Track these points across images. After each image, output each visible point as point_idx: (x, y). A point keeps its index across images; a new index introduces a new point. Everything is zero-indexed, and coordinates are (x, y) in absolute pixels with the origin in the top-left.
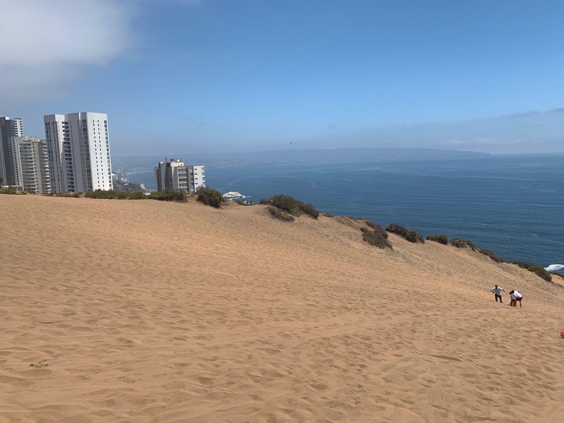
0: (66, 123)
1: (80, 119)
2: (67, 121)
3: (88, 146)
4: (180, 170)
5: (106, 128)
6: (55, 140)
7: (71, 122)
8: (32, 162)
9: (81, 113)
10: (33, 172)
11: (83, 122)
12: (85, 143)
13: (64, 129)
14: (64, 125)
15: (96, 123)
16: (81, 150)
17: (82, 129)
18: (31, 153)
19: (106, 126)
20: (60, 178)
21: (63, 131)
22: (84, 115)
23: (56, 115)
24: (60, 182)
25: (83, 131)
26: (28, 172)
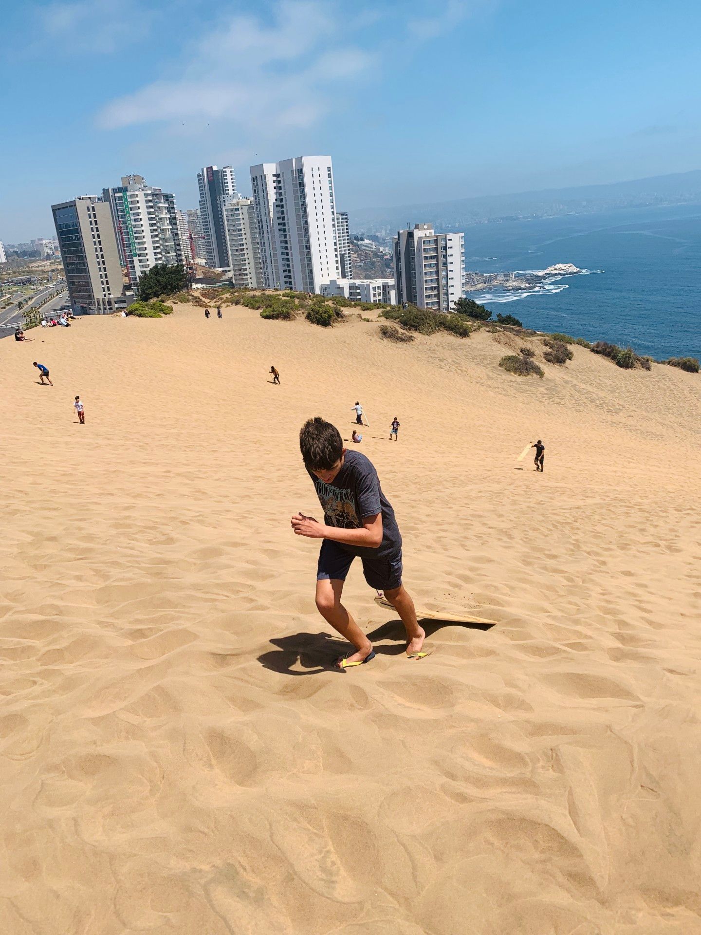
0: (277, 176)
1: (294, 169)
2: (278, 173)
3: (305, 210)
4: (426, 242)
5: (330, 179)
6: (265, 203)
7: (283, 173)
8: (242, 236)
9: (296, 159)
10: (243, 250)
11: (298, 172)
12: (302, 205)
13: (275, 185)
14: (275, 178)
15: (316, 173)
16: (298, 216)
17: (298, 184)
18: (239, 222)
19: (329, 176)
20: (273, 259)
21: (275, 188)
22: (300, 160)
23: (264, 164)
24: (273, 265)
25: (298, 186)
26: (237, 250)
